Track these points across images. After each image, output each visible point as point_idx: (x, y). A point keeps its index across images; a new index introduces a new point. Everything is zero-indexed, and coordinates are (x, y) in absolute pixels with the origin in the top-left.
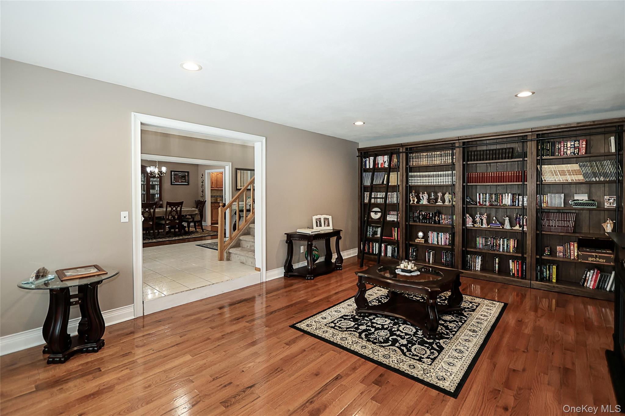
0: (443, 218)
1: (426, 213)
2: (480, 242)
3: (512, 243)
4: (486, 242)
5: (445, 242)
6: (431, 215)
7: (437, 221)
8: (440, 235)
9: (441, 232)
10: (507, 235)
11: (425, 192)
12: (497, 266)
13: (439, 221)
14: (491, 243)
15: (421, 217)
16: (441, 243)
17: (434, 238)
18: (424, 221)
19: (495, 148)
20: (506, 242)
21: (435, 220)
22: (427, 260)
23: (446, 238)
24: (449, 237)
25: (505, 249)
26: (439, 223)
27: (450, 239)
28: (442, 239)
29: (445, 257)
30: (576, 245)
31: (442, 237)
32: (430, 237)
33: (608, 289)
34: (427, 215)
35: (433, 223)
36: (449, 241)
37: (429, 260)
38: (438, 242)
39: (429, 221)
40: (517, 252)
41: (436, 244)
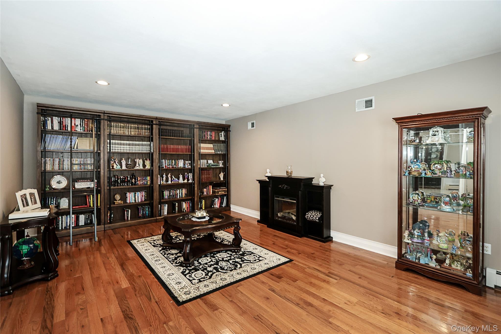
0: (139, 180)
1: (125, 177)
2: (166, 194)
3: (184, 191)
4: (170, 193)
5: (141, 199)
6: (129, 178)
7: (134, 182)
8: (137, 194)
9: (138, 192)
10: (181, 186)
11: (123, 159)
12: (177, 208)
13: (135, 182)
14: (172, 194)
15: (119, 181)
16: (138, 201)
17: (131, 198)
18: (123, 184)
19: (171, 129)
20: (181, 191)
21: (132, 183)
22: (126, 218)
23: (142, 196)
24: (145, 194)
25: (181, 196)
26: (135, 184)
27: (146, 196)
28: (139, 197)
29: (141, 212)
30: (211, 187)
31: (139, 195)
32: (128, 197)
33: (223, 206)
34: (125, 178)
35: (130, 185)
36: (145, 198)
37: (128, 217)
38: (135, 200)
39: (127, 183)
40: (187, 196)
41: (134, 202)
